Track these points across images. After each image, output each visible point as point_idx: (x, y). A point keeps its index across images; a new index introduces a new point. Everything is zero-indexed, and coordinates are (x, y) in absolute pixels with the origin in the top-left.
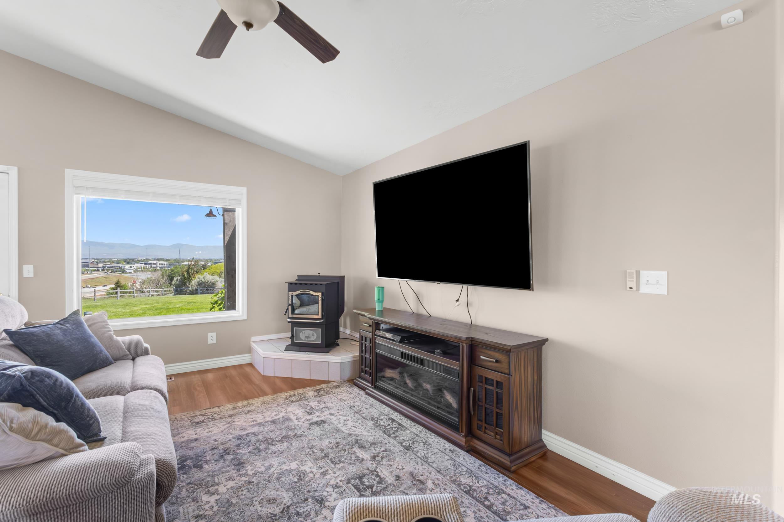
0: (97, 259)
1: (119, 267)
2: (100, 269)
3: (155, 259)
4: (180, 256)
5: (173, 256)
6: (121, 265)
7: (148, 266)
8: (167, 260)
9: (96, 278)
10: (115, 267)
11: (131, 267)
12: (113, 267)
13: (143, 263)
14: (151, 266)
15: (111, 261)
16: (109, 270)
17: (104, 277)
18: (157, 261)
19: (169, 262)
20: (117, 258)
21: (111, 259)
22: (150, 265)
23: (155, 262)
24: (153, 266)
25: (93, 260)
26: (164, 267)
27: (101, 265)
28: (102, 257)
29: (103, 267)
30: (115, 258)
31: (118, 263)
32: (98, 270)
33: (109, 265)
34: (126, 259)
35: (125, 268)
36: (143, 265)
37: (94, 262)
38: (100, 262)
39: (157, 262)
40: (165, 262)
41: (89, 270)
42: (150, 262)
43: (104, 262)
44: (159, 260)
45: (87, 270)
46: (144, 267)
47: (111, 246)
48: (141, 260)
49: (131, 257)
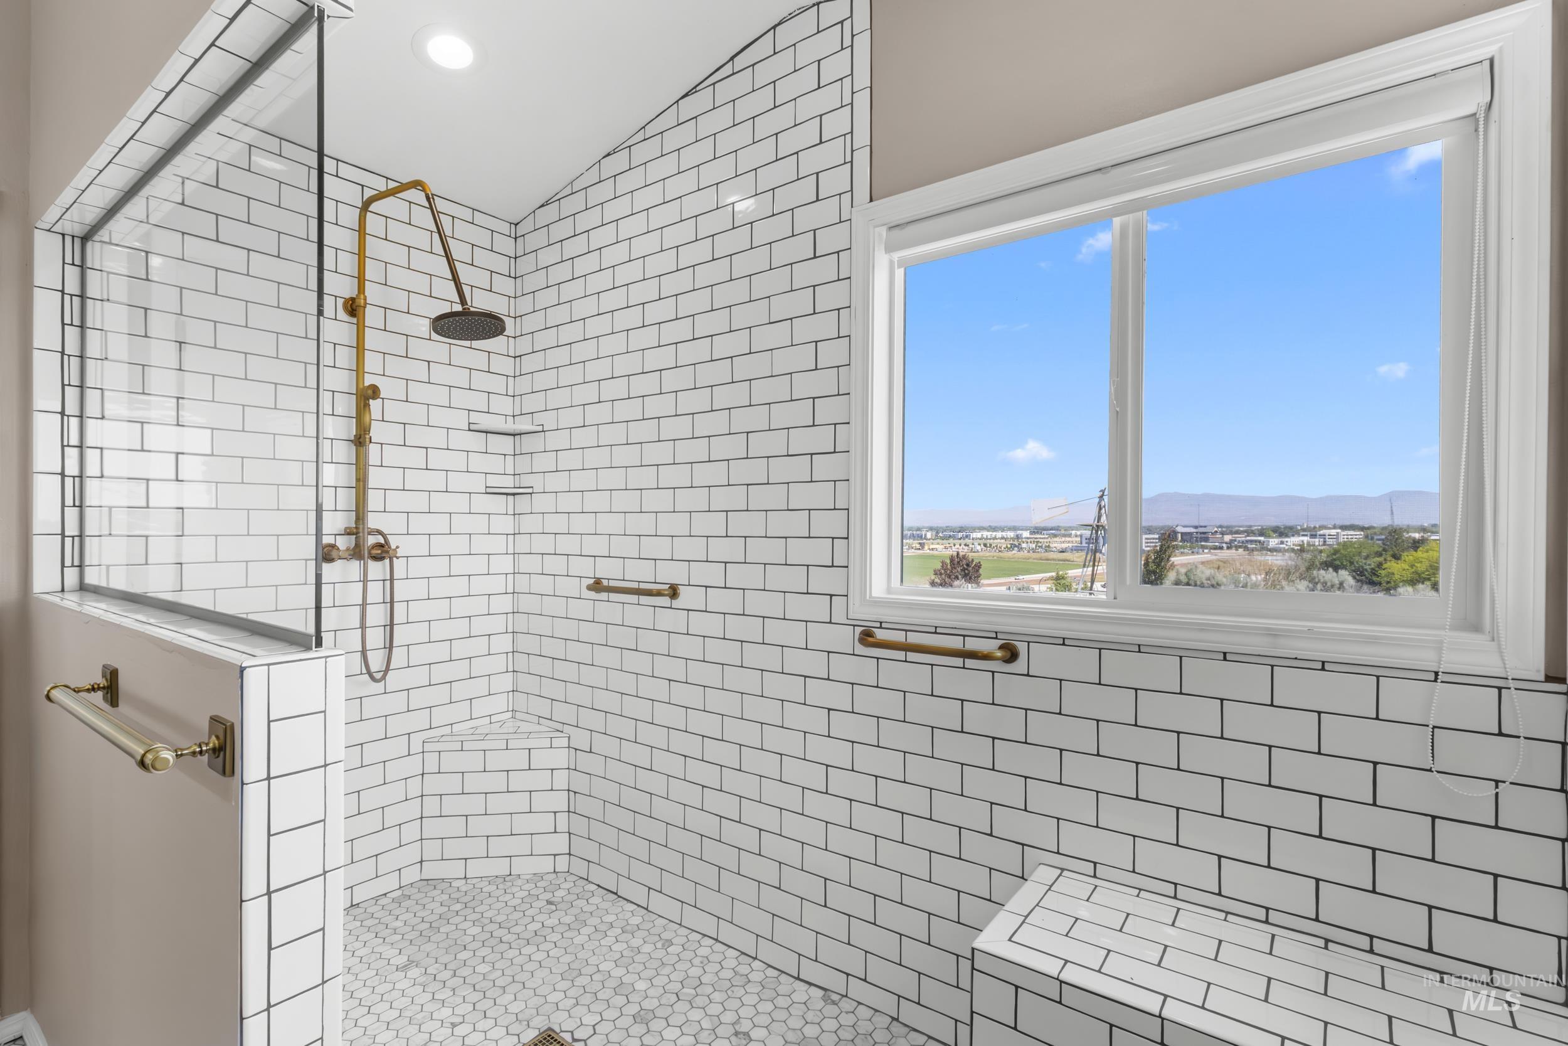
0: (1220, 526)
1: (1260, 542)
2: (1224, 545)
3: (1335, 527)
4: (1392, 519)
5: (1380, 519)
6: (1262, 539)
7: (1317, 541)
8: (1362, 529)
9: (1208, 561)
10: (1251, 541)
11: (1282, 543)
12: (1247, 541)
13: (1306, 535)
14: (1325, 542)
15: (1249, 532)
16: (1240, 547)
17: (1222, 561)
18: (1339, 531)
20: (1263, 524)
21: (1251, 526)
22: (1322, 540)
23: (1333, 532)
24: (1330, 542)
25: (1216, 529)
27: (1227, 538)
28: (1234, 524)
29: (1231, 541)
30: (1257, 525)
31: (1261, 535)
32: (1221, 548)
33: (1241, 538)
34: (1278, 527)
35: (1271, 543)
36: (1305, 539)
37: (1216, 532)
38: (1231, 533)
39: (1338, 533)
40: (1358, 533)
41: (1206, 547)
42: (1322, 532)
43: (1237, 532)
44: (1344, 528)
45: (1203, 547)
46: (1309, 544)
47: (1254, 501)
48: (1304, 530)
49: (1290, 523)
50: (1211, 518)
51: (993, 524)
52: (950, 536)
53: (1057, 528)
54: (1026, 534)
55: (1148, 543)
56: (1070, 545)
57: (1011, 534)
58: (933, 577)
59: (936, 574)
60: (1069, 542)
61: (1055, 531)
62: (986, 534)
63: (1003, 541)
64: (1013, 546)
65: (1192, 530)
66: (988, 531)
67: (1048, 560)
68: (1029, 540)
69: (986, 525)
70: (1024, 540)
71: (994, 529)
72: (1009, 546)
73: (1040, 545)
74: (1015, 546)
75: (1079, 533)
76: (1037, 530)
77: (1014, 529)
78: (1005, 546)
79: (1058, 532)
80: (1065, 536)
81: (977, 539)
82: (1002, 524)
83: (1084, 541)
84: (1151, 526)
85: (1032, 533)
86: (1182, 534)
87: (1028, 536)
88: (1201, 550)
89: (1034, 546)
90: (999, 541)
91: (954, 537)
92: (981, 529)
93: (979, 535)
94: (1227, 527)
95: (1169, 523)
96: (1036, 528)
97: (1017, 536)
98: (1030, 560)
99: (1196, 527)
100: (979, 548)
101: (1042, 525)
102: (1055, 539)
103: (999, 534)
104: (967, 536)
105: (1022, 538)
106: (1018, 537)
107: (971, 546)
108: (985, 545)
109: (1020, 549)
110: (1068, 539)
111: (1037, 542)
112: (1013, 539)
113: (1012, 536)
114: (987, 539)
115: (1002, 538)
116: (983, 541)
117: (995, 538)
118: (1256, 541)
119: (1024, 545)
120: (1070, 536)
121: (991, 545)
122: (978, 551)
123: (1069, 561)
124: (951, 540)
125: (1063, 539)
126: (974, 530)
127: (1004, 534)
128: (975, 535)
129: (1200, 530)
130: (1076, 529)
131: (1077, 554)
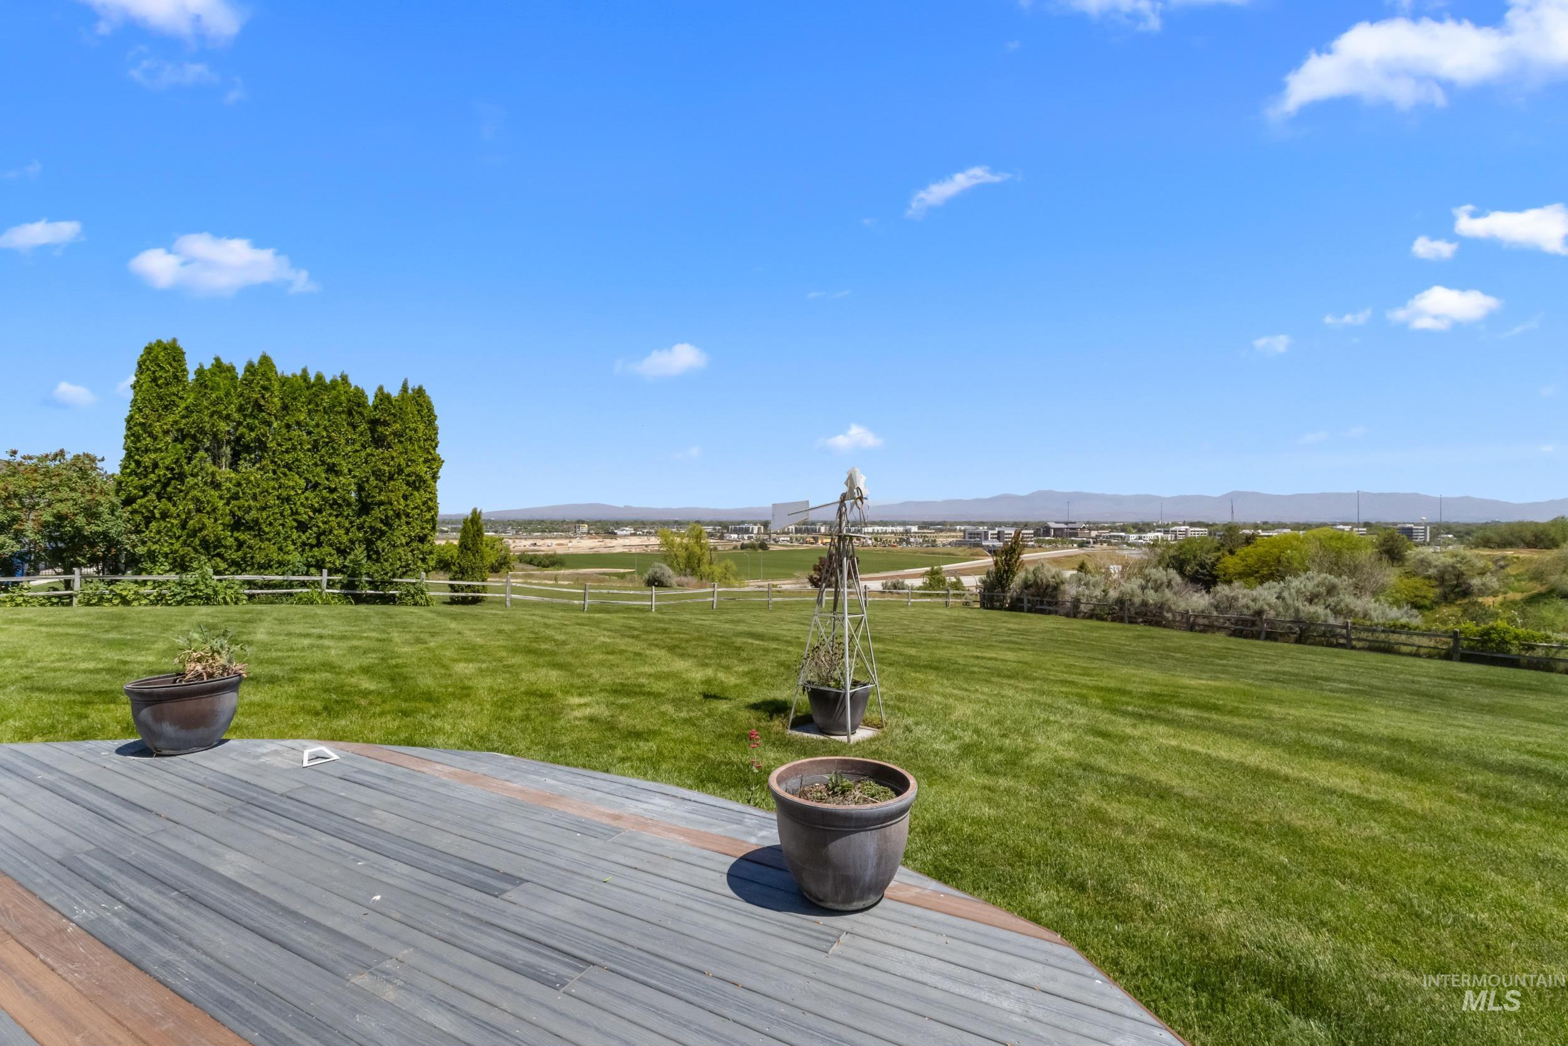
0: (1088, 523)
1: (1121, 537)
2: (1091, 540)
3: (1184, 524)
4: (1232, 517)
5: (1222, 517)
6: (1123, 534)
7: (1169, 537)
8: (1207, 525)
10: (1114, 536)
11: (1140, 538)
12: (1111, 536)
13: (1161, 531)
14: (1176, 537)
15: (1113, 528)
16: (1105, 542)
18: (1188, 527)
19: (1212, 528)
20: (1125, 521)
21: (1114, 523)
22: (1173, 535)
23: (1183, 528)
24: (1180, 537)
25: (1084, 525)
27: (1094, 533)
28: (1099, 520)
29: (1097, 537)
30: (1120, 520)
31: (1122, 531)
32: (1088, 543)
33: (1106, 533)
34: (1137, 524)
35: (1130, 539)
36: (1160, 535)
37: (1084, 527)
38: (1097, 529)
39: (1187, 529)
40: (1203, 529)
41: (1075, 542)
42: (1173, 529)
43: (1103, 528)
44: (1192, 525)
45: (1073, 542)
46: (1162, 539)
47: (1117, 500)
48: (1159, 526)
49: (1147, 520)
50: (1080, 514)
51: (884, 520)
53: (943, 523)
54: (914, 529)
55: (1025, 538)
56: (955, 539)
57: (900, 529)
60: (953, 537)
61: (943, 526)
62: (877, 528)
63: (892, 535)
64: (901, 541)
65: (1063, 526)
66: (880, 526)
67: (933, 554)
68: (917, 535)
69: (877, 519)
70: (913, 534)
71: (885, 524)
72: (898, 540)
73: (927, 539)
74: (904, 540)
75: (963, 528)
76: (924, 525)
77: (903, 524)
78: (893, 540)
79: (944, 527)
80: (950, 530)
81: (868, 533)
82: (894, 519)
83: (967, 536)
84: (1025, 522)
85: (919, 528)
86: (1055, 529)
87: (916, 530)
88: (1070, 546)
89: (921, 540)
90: (889, 535)
92: (874, 523)
93: (870, 529)
94: (1094, 523)
95: (1043, 519)
96: (924, 523)
98: (918, 554)
99: (1066, 523)
100: (870, 542)
101: (930, 520)
102: (941, 534)
103: (889, 529)
105: (911, 533)
106: (907, 532)
107: (862, 540)
108: (876, 539)
109: (908, 542)
110: (953, 534)
111: (925, 536)
112: (902, 533)
114: (878, 533)
115: (892, 533)
116: (874, 535)
117: (885, 533)
118: (1118, 536)
119: (912, 540)
120: (955, 530)
121: (881, 539)
122: (869, 545)
123: (952, 554)
125: (949, 534)
126: (866, 525)
127: (894, 529)
128: (866, 530)
129: (1071, 526)
130: (961, 524)
131: (960, 549)
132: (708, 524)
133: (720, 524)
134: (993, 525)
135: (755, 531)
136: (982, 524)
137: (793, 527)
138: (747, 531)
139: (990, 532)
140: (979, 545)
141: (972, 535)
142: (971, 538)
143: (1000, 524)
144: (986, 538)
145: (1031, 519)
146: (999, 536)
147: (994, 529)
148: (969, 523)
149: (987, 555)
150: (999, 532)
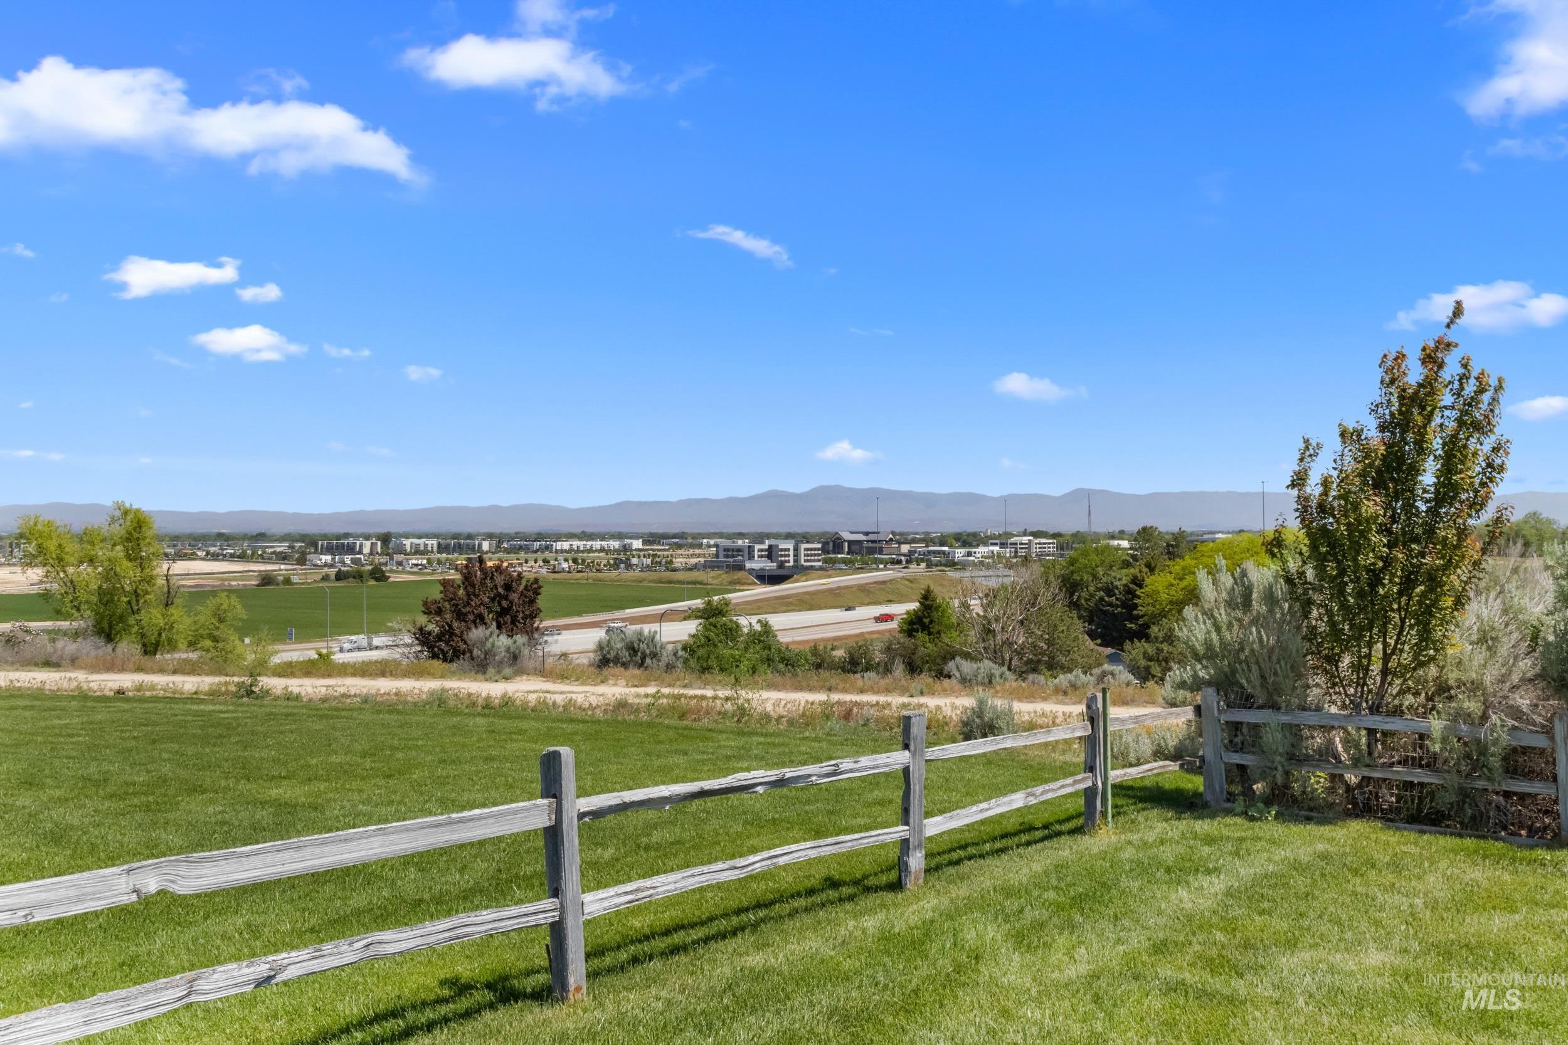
0: (895, 533)
1: (944, 552)
2: (903, 558)
3: (1025, 534)
4: (1090, 523)
5: (1070, 524)
6: (946, 548)
7: (1008, 552)
8: (1055, 536)
9: (891, 581)
10: (934, 552)
11: (969, 554)
12: (929, 552)
13: (996, 544)
14: (1016, 552)
15: (927, 540)
16: (922, 560)
17: (908, 580)
18: (1031, 538)
19: (1060, 539)
20: (942, 531)
21: (929, 533)
22: (1013, 550)
23: (1025, 539)
24: (1022, 553)
25: (891, 536)
26: (1048, 555)
27: (905, 548)
28: (910, 530)
29: (910, 553)
30: (936, 530)
31: (942, 545)
32: (899, 562)
33: (921, 547)
34: (960, 534)
35: (957, 556)
36: (996, 549)
37: (891, 540)
38: (908, 542)
39: (1030, 541)
40: (1051, 541)
41: (881, 561)
42: (1013, 540)
43: (914, 541)
44: (1036, 535)
45: (877, 561)
46: (999, 554)
47: (930, 500)
48: (993, 537)
49: (971, 529)
50: (888, 522)
51: (589, 530)
52: (521, 548)
53: (682, 536)
54: (637, 544)
55: (808, 555)
56: (702, 560)
57: (615, 544)
58: (422, 619)
59: (427, 612)
60: (699, 556)
61: (682, 540)
62: (576, 543)
63: (602, 554)
64: (616, 564)
65: (861, 537)
66: (580, 539)
67: (670, 582)
68: (642, 553)
69: (578, 530)
70: (634, 553)
71: (591, 537)
72: (612, 562)
73: (658, 560)
74: (621, 561)
75: (712, 542)
76: (651, 539)
77: (619, 536)
78: (604, 562)
79: (684, 541)
80: (692, 546)
81: (562, 551)
82: (603, 529)
83: (722, 554)
84: (807, 533)
85: (645, 542)
86: (850, 543)
87: (641, 546)
88: (874, 566)
89: (649, 561)
90: (596, 554)
91: (527, 549)
92: (571, 536)
93: (566, 545)
94: (901, 534)
95: (830, 529)
96: (652, 535)
97: (624, 546)
98: (645, 584)
99: (867, 534)
100: (565, 565)
101: (661, 531)
102: (680, 552)
103: (597, 544)
104: (547, 548)
105: (631, 550)
106: (625, 549)
107: (552, 562)
108: (575, 561)
109: (629, 566)
110: (697, 551)
111: (655, 556)
112: (617, 551)
113: (617, 547)
114: (578, 551)
115: (602, 550)
116: (572, 555)
117: (591, 550)
118: (939, 552)
119: (634, 561)
120: (700, 546)
121: (584, 561)
122: (563, 570)
123: (700, 583)
124: (522, 555)
125: (691, 551)
126: (559, 537)
127: (604, 543)
128: (559, 545)
129: (872, 537)
130: (709, 536)
131: (712, 574)
132: (282, 539)
133: (303, 538)
134: (760, 538)
135: (367, 550)
136: (741, 535)
137: (435, 542)
138: (351, 549)
139: (757, 547)
140: (740, 568)
141: (731, 552)
142: (727, 556)
143: (768, 536)
144: (751, 557)
145: (812, 529)
146: (770, 553)
147: (762, 543)
148: (721, 535)
149: (755, 584)
150: (770, 546)
